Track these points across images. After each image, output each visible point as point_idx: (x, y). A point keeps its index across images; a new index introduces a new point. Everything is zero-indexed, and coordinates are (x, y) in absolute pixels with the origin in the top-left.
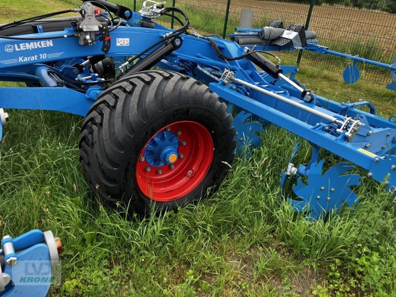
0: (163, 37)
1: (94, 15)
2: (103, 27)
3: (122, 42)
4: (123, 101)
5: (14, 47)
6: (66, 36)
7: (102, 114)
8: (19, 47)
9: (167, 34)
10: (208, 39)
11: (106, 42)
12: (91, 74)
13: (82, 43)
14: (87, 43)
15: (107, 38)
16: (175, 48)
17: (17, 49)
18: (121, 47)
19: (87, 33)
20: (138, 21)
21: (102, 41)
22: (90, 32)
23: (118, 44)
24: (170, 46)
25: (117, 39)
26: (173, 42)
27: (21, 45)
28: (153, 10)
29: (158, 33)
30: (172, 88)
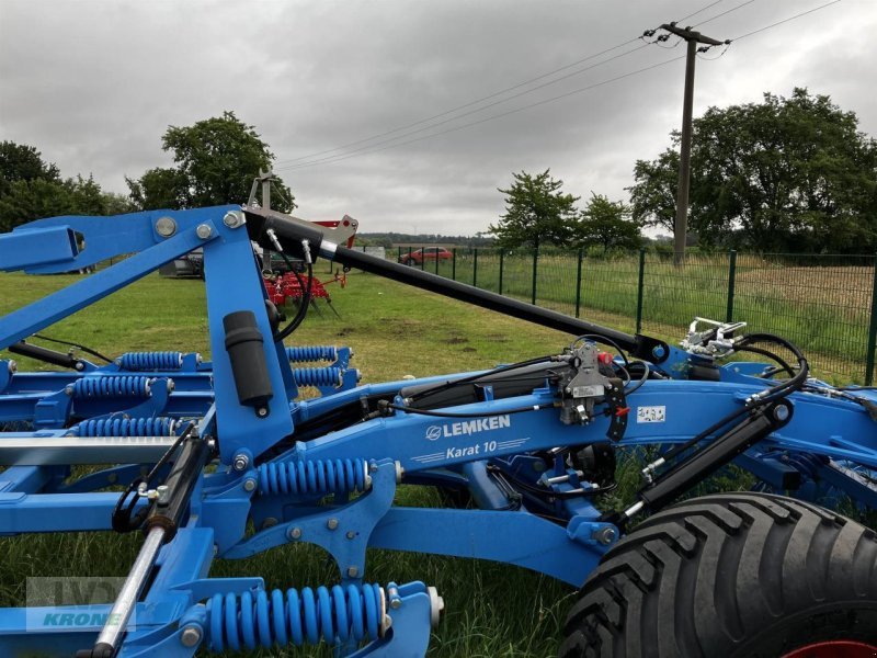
0: (744, 402)
1: (596, 366)
2: (613, 388)
3: (649, 414)
4: (676, 576)
5: (442, 432)
6: (536, 407)
7: (620, 599)
8: (450, 431)
9: (754, 396)
10: (858, 401)
11: (619, 418)
12: (568, 471)
13: (567, 421)
14: (580, 421)
15: (621, 410)
16: (777, 424)
17: (446, 434)
18: (647, 426)
19: (579, 401)
20: (681, 366)
21: (610, 417)
22: (585, 398)
23: (640, 420)
24: (763, 421)
25: (640, 408)
26: (770, 413)
27: (454, 426)
28: (718, 342)
29: (731, 390)
30: (804, 553)
